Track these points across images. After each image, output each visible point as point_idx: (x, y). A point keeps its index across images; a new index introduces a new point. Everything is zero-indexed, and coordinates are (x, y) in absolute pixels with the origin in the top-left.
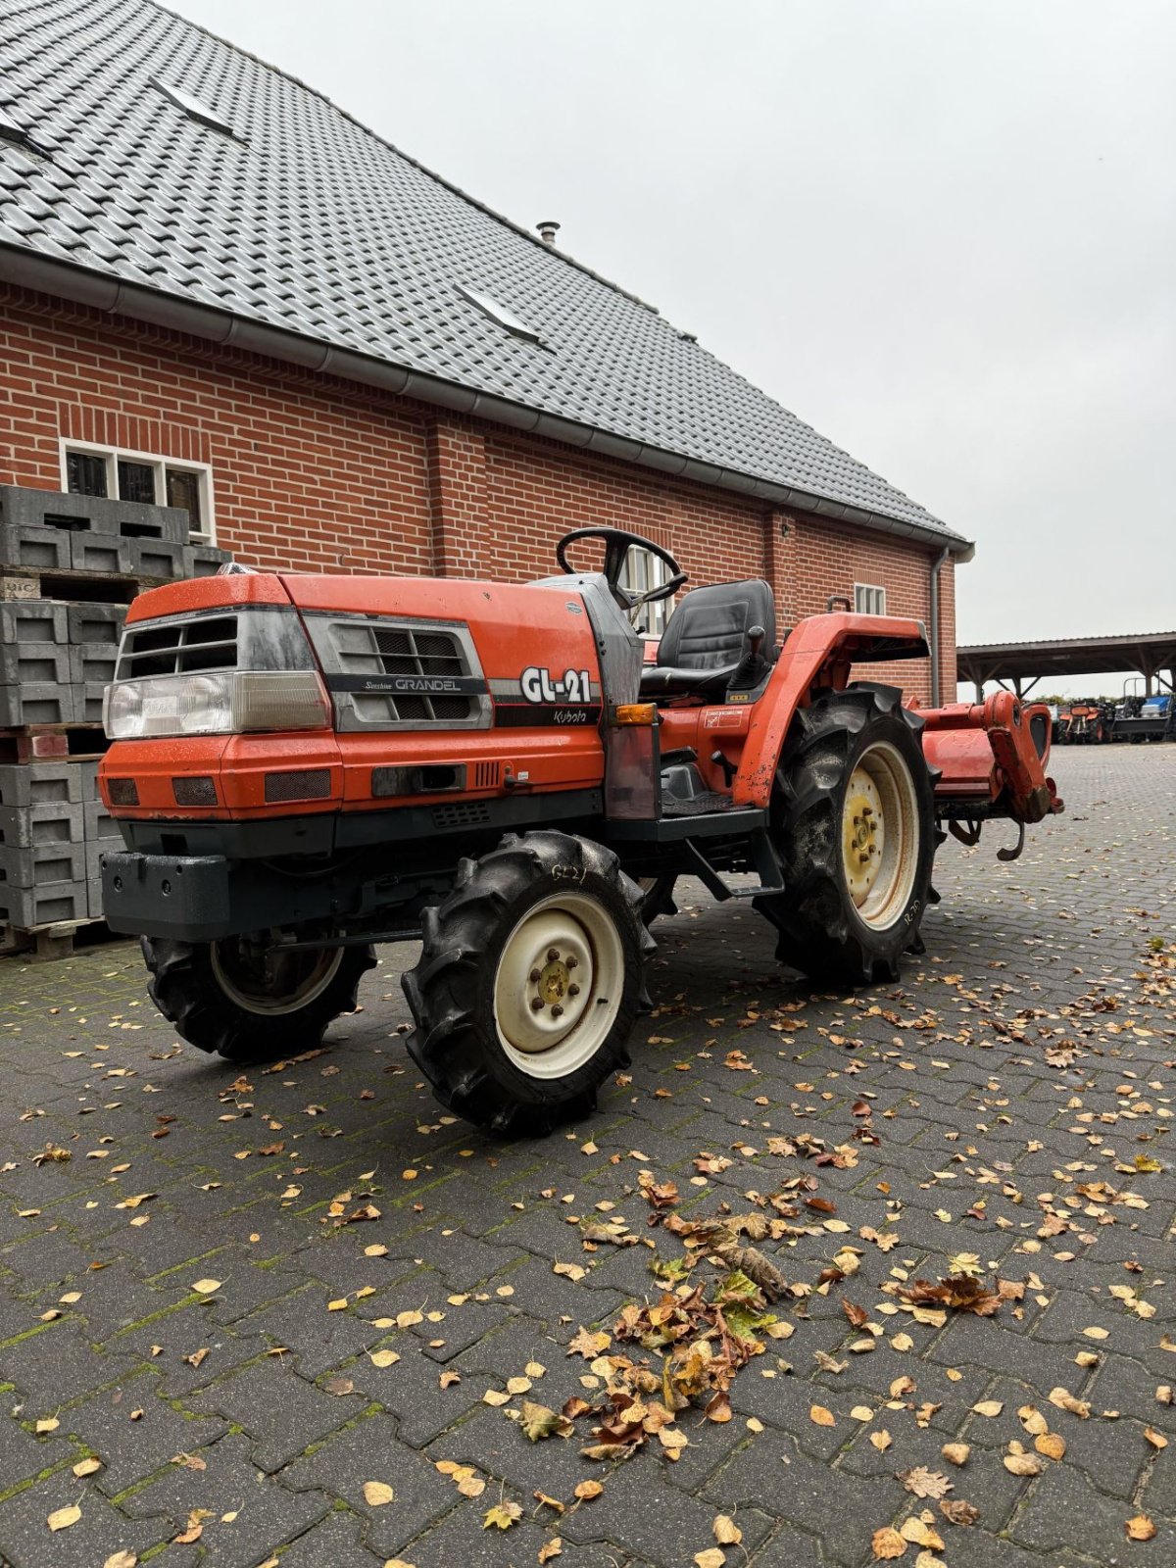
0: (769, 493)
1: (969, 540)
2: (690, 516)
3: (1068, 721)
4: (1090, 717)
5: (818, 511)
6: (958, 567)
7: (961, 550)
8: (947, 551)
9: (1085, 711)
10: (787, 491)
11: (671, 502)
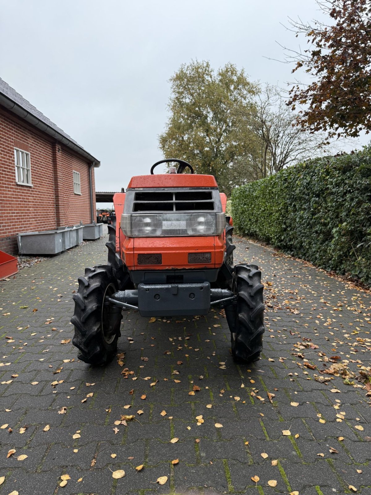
0: (58, 137)
1: (99, 160)
2: (34, 141)
3: (101, 217)
4: (107, 216)
5: (68, 145)
6: (95, 169)
7: (97, 163)
8: (94, 163)
9: (106, 214)
10: (62, 137)
11: (29, 135)
